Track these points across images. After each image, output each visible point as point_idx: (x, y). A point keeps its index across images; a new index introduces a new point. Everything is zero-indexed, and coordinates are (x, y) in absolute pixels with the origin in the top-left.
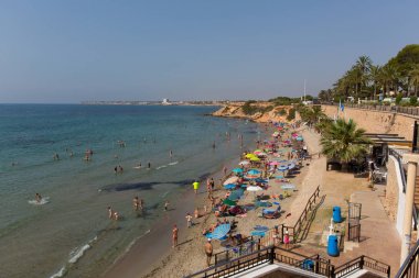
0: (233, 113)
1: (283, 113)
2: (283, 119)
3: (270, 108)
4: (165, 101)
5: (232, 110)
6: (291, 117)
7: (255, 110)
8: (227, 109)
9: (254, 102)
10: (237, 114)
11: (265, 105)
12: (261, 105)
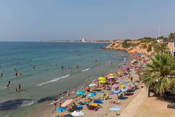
0: (117, 47)
1: (145, 47)
2: (145, 51)
3: (138, 44)
4: (83, 40)
5: (116, 45)
6: (149, 50)
7: (129, 45)
8: (114, 44)
9: (129, 40)
10: (119, 48)
11: (136, 43)
12: (133, 42)
